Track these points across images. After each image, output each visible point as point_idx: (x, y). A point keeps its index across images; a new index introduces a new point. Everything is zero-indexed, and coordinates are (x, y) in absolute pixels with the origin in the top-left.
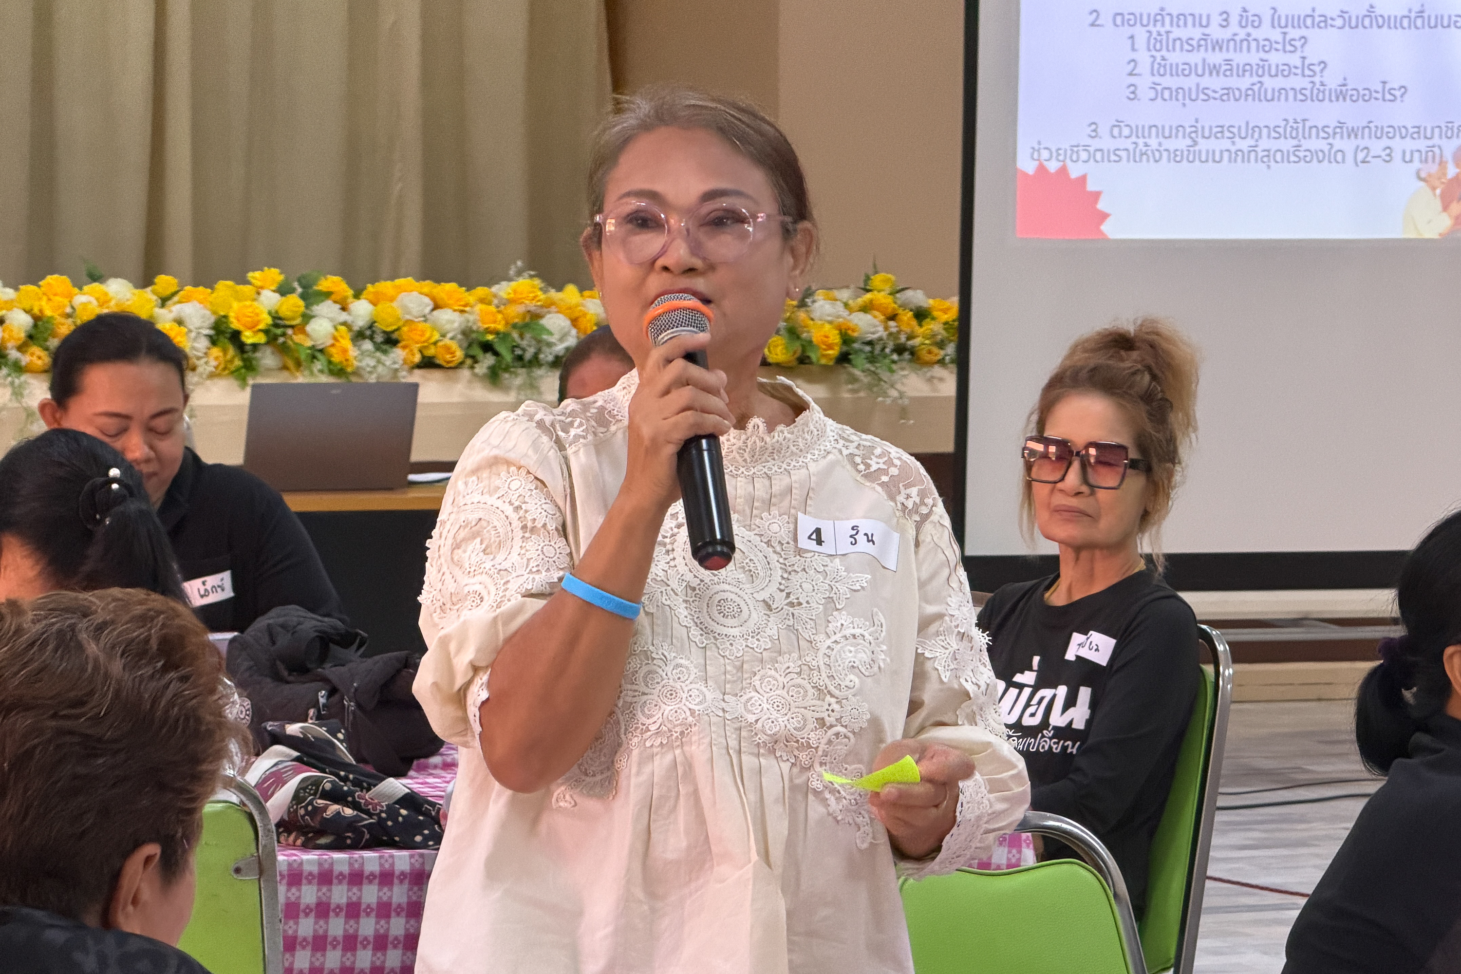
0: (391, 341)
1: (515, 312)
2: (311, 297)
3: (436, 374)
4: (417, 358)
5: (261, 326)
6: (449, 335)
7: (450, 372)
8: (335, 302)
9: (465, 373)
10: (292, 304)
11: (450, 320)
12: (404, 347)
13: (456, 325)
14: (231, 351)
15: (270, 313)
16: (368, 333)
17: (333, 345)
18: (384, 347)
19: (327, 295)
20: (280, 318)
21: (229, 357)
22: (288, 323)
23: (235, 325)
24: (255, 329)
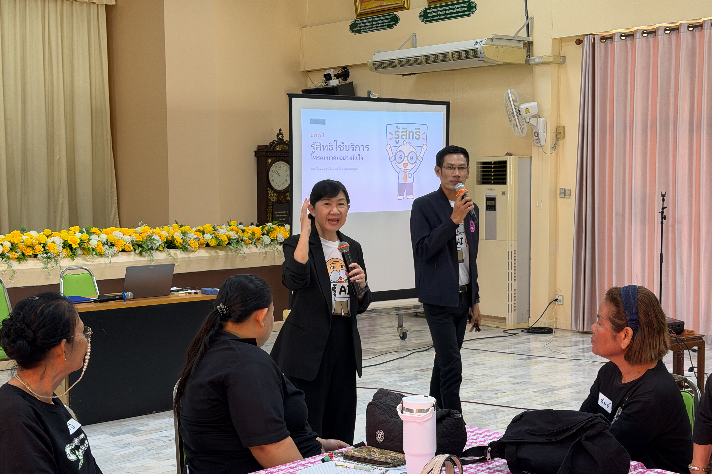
0: (112, 245)
1: (145, 235)
2: (89, 233)
3: (125, 253)
4: (121, 250)
5: (78, 243)
6: (128, 243)
7: (129, 253)
8: (96, 235)
9: (133, 253)
10: (85, 236)
11: (128, 238)
12: (117, 246)
13: (130, 240)
14: (69, 250)
15: (79, 238)
16: (106, 243)
17: (97, 247)
18: (111, 247)
19: (94, 233)
20: (82, 240)
21: (68, 252)
22: (84, 241)
23: (70, 243)
24: (76, 244)
